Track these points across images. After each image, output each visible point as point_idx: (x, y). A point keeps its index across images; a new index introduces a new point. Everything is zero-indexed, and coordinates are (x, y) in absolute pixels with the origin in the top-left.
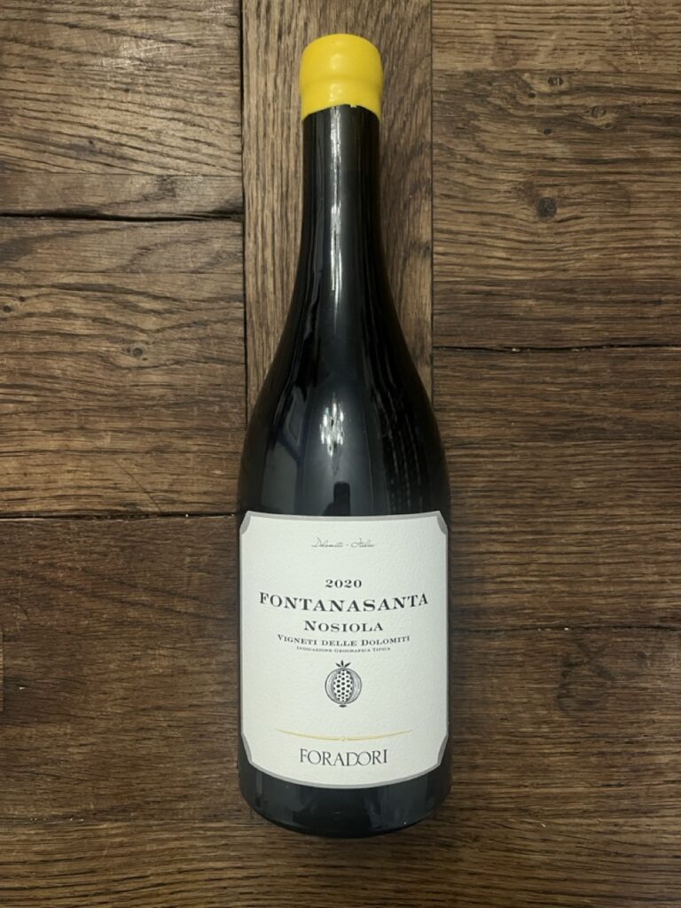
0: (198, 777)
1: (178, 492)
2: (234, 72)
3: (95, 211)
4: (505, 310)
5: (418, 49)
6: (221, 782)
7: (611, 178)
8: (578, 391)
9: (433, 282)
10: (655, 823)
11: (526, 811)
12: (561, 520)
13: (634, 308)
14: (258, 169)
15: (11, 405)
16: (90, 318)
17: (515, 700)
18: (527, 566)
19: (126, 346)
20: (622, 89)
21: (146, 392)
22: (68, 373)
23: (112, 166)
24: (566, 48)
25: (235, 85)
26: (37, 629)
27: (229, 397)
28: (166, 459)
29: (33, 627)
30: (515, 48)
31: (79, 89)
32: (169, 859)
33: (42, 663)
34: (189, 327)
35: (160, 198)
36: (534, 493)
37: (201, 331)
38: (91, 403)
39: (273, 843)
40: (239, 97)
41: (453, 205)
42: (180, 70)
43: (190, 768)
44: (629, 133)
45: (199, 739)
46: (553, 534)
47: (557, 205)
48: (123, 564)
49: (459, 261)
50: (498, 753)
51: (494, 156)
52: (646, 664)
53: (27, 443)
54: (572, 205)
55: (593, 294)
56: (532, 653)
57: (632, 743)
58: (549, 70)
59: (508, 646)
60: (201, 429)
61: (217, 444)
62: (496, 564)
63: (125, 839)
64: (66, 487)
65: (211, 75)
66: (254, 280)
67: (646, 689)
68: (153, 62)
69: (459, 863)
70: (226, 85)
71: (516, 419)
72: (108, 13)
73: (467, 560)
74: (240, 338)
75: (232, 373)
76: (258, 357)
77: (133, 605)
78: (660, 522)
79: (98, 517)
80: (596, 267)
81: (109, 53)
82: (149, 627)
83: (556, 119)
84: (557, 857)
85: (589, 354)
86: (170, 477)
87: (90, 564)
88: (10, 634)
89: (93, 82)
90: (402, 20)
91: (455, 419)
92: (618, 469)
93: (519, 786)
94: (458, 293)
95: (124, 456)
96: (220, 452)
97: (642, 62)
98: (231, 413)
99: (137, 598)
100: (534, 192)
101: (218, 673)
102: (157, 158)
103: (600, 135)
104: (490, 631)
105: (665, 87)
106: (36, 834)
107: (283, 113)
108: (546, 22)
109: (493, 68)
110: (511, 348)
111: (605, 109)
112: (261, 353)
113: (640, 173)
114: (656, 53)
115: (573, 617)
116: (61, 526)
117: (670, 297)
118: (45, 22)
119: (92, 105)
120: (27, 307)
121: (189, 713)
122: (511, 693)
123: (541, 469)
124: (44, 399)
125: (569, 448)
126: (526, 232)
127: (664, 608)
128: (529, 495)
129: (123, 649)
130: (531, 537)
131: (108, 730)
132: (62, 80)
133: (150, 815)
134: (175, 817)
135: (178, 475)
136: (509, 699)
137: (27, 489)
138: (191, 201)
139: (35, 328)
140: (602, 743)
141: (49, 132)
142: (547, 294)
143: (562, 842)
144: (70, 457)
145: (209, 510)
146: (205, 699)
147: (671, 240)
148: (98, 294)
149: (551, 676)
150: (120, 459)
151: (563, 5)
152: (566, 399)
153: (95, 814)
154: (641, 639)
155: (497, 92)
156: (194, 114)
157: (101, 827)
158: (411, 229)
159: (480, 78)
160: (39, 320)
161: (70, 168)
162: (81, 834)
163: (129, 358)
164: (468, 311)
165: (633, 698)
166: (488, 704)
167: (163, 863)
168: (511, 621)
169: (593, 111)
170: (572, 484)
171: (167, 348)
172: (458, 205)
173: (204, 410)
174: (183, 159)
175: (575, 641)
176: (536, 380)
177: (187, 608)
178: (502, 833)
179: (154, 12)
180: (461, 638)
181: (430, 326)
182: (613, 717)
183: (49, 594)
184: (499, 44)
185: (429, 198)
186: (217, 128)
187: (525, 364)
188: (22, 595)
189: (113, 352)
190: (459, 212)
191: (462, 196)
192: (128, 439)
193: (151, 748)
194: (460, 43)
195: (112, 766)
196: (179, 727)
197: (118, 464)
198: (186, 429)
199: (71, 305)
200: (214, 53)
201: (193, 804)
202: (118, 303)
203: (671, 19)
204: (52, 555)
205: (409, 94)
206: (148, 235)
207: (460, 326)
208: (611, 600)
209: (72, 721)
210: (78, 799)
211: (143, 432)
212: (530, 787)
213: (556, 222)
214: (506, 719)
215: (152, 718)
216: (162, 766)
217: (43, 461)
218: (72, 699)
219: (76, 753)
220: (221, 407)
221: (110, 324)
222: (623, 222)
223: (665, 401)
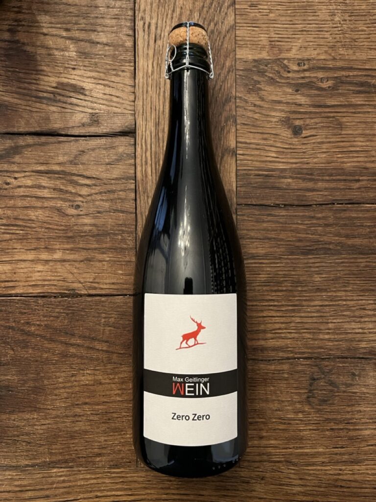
0: (107, 443)
1: (98, 283)
2: (130, 59)
3: (55, 132)
4: (276, 184)
5: (229, 46)
6: (119, 446)
7: (332, 115)
8: (316, 228)
9: (236, 169)
10: (362, 469)
11: (290, 462)
12: (307, 298)
13: (345, 184)
14: (143, 110)
15: (8, 235)
16: (52, 188)
17: (284, 399)
18: (289, 324)
19: (71, 204)
20: (337, 68)
21: (82, 228)
22: (39, 218)
23: (66, 108)
24: (306, 47)
25: (132, 66)
26: (19, 359)
27: (126, 231)
28: (92, 265)
29: (17, 358)
30: (280, 47)
31: (49, 68)
32: (90, 489)
33: (21, 378)
34: (105, 193)
35: (90, 125)
36: (293, 283)
37: (112, 196)
38: (51, 234)
39: (150, 481)
40: (134, 74)
41: (247, 129)
42: (103, 58)
43: (103, 439)
44: (340, 91)
46: (304, 306)
47: (303, 129)
48: (67, 323)
49: (251, 158)
51: (269, 103)
52: (356, 379)
53: (16, 256)
54: (311, 129)
55: (323, 176)
56: (293, 373)
57: (349, 423)
58: (298, 58)
59: (282, 369)
60: (111, 249)
61: (119, 257)
62: (272, 323)
63: (66, 478)
64: (37, 280)
65: (118, 61)
66: (141, 168)
67: (355, 393)
68: (88, 54)
69: (253, 493)
70: (126, 66)
71: (282, 243)
72: (64, 28)
73: (256, 321)
74: (133, 199)
75: (129, 218)
76: (143, 210)
77: (73, 345)
78: (362, 300)
79: (55, 297)
80: (324, 162)
81: (65, 49)
82: (81, 357)
83: (302, 84)
84: (308, 488)
85: (321, 208)
86: (93, 274)
87: (49, 322)
88: (4, 362)
89: (56, 64)
90: (220, 33)
91: (249, 243)
92: (337, 271)
93: (286, 448)
94: (251, 175)
95: (69, 263)
96: (121, 261)
97: (347, 54)
98: (128, 239)
99: (74, 342)
100: (290, 122)
101: (119, 383)
102: (89, 104)
103: (325, 92)
104: (269, 360)
105: (359, 67)
106: (16, 475)
107: (156, 81)
108: (296, 33)
109: (268, 58)
110: (279, 205)
111: (328, 79)
112: (144, 208)
113: (347, 112)
114: (355, 49)
115: (315, 353)
116: (33, 302)
117: (364, 178)
118: (31, 32)
119: (56, 76)
120: (18, 183)
121: (102, 406)
122: (280, 395)
123: (297, 271)
124: (27, 232)
125: (311, 259)
126: (287, 143)
127: (365, 348)
128: (290, 285)
129: (68, 370)
130: (290, 308)
131: (58, 417)
133: (80, 465)
134: (94, 466)
135: (98, 273)
136: (280, 398)
137: (16, 281)
138: (107, 126)
139: (22, 194)
140: (332, 424)
141: (32, 90)
142: (298, 176)
143: (310, 480)
144: (40, 264)
145: (115, 293)
146: (112, 398)
147: (364, 147)
148: (56, 175)
149: (303, 386)
150: (67, 265)
151: (305, 24)
152: (309, 232)
153: (49, 464)
154: (352, 365)
155: (270, 70)
156: (110, 81)
157: (52, 471)
158: (225, 141)
159: (261, 63)
160: (25, 189)
161: (43, 109)
162: (41, 475)
163: (72, 209)
164: (255, 185)
165: (349, 398)
166: (268, 401)
167: (87, 492)
168: (281, 354)
169: (322, 80)
170: (313, 279)
171: (93, 205)
172: (250, 129)
173: (113, 238)
174: (103, 104)
175: (316, 366)
176: (293, 222)
177: (102, 347)
178: (276, 475)
179: (89, 27)
180: (253, 364)
181: (235, 193)
182: (338, 409)
183: (27, 339)
184: (271, 45)
185: (234, 125)
186: (121, 89)
187: (287, 214)
188: (12, 340)
189: (64, 207)
190: (251, 132)
191: (253, 125)
192: (71, 254)
193: (81, 427)
194: (250, 44)
195: (59, 436)
196: (97, 414)
197: (65, 267)
198: (103, 248)
199: (41, 181)
200: (120, 49)
201: (104, 459)
202: (68, 181)
203: (363, 31)
204: (29, 317)
205: (223, 71)
206: (84, 145)
207: (251, 193)
208: (336, 343)
209: (37, 411)
210: (40, 455)
211: (80, 250)
212: (293, 449)
213: (303, 138)
214: (279, 410)
215: (82, 409)
216: (87, 436)
217: (25, 266)
218: (38, 398)
219: (40, 429)
220: (123, 237)
221: (62, 192)
222: (339, 137)
223: (363, 233)
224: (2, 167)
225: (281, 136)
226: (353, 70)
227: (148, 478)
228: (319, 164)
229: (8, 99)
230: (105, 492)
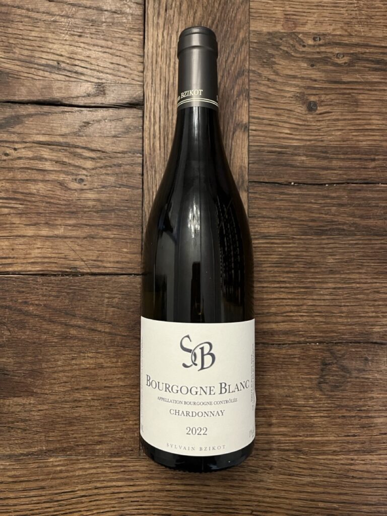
0: (108, 430)
1: (101, 261)
2: (140, 28)
3: (59, 101)
4: (289, 162)
5: (242, 19)
6: (121, 433)
7: (348, 91)
8: (330, 208)
9: (249, 145)
10: (375, 459)
11: (300, 451)
12: (320, 280)
13: (360, 163)
14: (152, 81)
15: (6, 211)
16: (54, 161)
17: (295, 385)
18: (301, 307)
19: (74, 177)
20: (354, 44)
21: (85, 203)
22: (40, 192)
23: (71, 77)
24: (322, 21)
25: (141, 35)
26: (15, 341)
27: (132, 207)
28: (95, 242)
29: (14, 339)
30: (295, 20)
31: (54, 35)
32: (89, 480)
33: (18, 360)
34: (111, 167)
35: (96, 95)
36: (306, 265)
37: (117, 170)
38: (53, 209)
39: (152, 470)
40: (142, 42)
41: (260, 103)
42: (110, 26)
43: (103, 425)
44: (356, 68)
45: (110, 407)
46: (316, 288)
47: (318, 105)
48: (68, 302)
49: (264, 134)
50: (284, 417)
51: (284, 78)
52: (369, 364)
53: (14, 231)
54: (326, 105)
55: (338, 154)
56: (304, 358)
57: (361, 410)
58: (313, 33)
59: (292, 353)
60: (116, 225)
61: (125, 234)
62: (283, 305)
63: (63, 468)
64: (37, 257)
65: (127, 29)
66: (148, 142)
67: (369, 378)
68: (95, 22)
69: (261, 483)
70: (135, 35)
71: (295, 223)
73: (267, 303)
74: (140, 174)
75: (135, 193)
76: (150, 186)
77: (73, 327)
78: (376, 283)
79: (55, 275)
80: (339, 139)
81: (71, 16)
82: (82, 339)
83: (317, 59)
84: (318, 479)
86: (97, 252)
87: (48, 302)
89: (62, 31)
90: (234, 4)
91: (261, 222)
92: (351, 252)
93: (296, 436)
94: (263, 152)
95: (71, 240)
96: (127, 239)
97: (363, 30)
98: (134, 216)
99: (75, 323)
100: (305, 98)
101: (121, 367)
102: (96, 73)
103: (341, 68)
104: (280, 344)
105: (376, 44)
106: (10, 465)
107: (167, 51)
108: (312, 8)
109: (283, 31)
110: (291, 183)
111: (344, 55)
112: (151, 183)
113: (363, 89)
114: (371, 26)
115: (327, 337)
116: (32, 280)
117: (380, 157)
119: (60, 43)
120: (18, 154)
121: (103, 391)
122: (290, 380)
123: (310, 251)
124: (26, 206)
125: (324, 240)
126: (301, 119)
127: (378, 332)
128: (302, 266)
129: (68, 352)
130: (302, 290)
131: (56, 402)
132: (43, 29)
133: (80, 453)
134: (94, 455)
135: (102, 251)
136: (290, 384)
137: (14, 258)
138: (114, 97)
139: (22, 166)
140: (344, 411)
141: (35, 57)
142: (313, 153)
143: (321, 470)
144: (39, 240)
145: (120, 272)
146: (113, 384)
147: (380, 126)
148: (59, 147)
149: (315, 371)
150: (69, 241)
152: (323, 212)
153: (45, 453)
154: (365, 350)
155: (285, 44)
156: (117, 50)
157: (49, 461)
158: (237, 116)
159: (275, 36)
160: (25, 161)
161: (46, 77)
162: (36, 465)
163: (75, 183)
164: (268, 162)
165: (361, 384)
166: (278, 387)
167: (85, 483)
168: (292, 338)
169: (337, 56)
170: (326, 261)
171: (98, 179)
172: (264, 104)
173: (118, 215)
174: (110, 74)
175: (328, 350)
176: (306, 201)
177: (104, 329)
178: (286, 464)
180: (263, 348)
181: (247, 170)
182: (350, 395)
183: (24, 320)
184: (285, 18)
185: (247, 100)
186: (129, 58)
187: (300, 192)
188: (8, 320)
189: (67, 180)
190: (264, 107)
191: (266, 99)
192: (73, 230)
193: (81, 413)
194: (265, 17)
195: (58, 423)
196: (97, 400)
197: (67, 244)
198: (107, 225)
199: (42, 153)
200: (130, 18)
201: (105, 446)
202: (71, 153)
203: (379, 8)
204: (27, 297)
205: (236, 44)
206: (89, 116)
207: (264, 170)
208: (348, 327)
209: (34, 396)
210: (36, 443)
211: (83, 226)
212: (303, 437)
213: (317, 114)
214: (289, 396)
215: (82, 394)
216: (87, 423)
217: (23, 242)
218: (35, 382)
219: (36, 415)
220: (128, 213)
221: (65, 165)
222: (354, 115)
223: (378, 214)
224: (1, 137)
225: (295, 111)
226: (368, 47)
227: (151, 467)
228: (334, 141)
229: (9, 66)
230: (105, 482)
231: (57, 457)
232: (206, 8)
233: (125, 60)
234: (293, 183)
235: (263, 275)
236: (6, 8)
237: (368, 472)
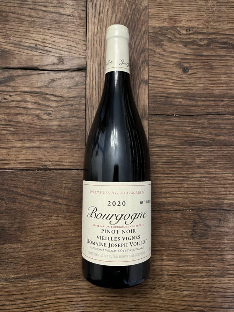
0: (65, 263)
1: (61, 162)
2: (83, 25)
3: (36, 68)
4: (172, 102)
5: (144, 19)
6: (73, 265)
7: (207, 61)
8: (197, 129)
9: (149, 93)
10: (226, 280)
11: (181, 276)
12: (192, 172)
13: (215, 103)
14: (91, 55)
15: (4, 132)
16: (33, 102)
17: (177, 235)
18: (180, 188)
19: (45, 112)
20: (209, 33)
21: (51, 127)
22: (25, 121)
23: (43, 53)
24: (191, 20)
25: (84, 29)
26: (10, 209)
27: (79, 129)
28: (58, 150)
29: (8, 208)
30: (175, 20)
31: (33, 29)
32: (54, 294)
33: (11, 221)
34: (67, 106)
35: (58, 64)
36: (183, 163)
37: (70, 108)
38: (32, 131)
39: (92, 288)
40: (85, 33)
41: (155, 68)
42: (67, 23)
43: (62, 261)
44: (212, 47)
45: (66, 249)
46: (189, 177)
47: (189, 69)
48: (41, 186)
49: (158, 86)
50: (171, 255)
51: (169, 53)
52: (222, 223)
53: (10, 144)
54: (194, 69)
55: (201, 98)
56: (183, 219)
57: (218, 251)
58: (186, 27)
59: (176, 216)
60: (68, 140)
61: (75, 146)
62: (169, 188)
63: (38, 286)
64: (23, 159)
65: (76, 25)
66: (89, 91)
67: (221, 231)
68: (58, 21)
69: (158, 295)
70: (81, 29)
71: (176, 138)
72: (43, 5)
73: (160, 186)
74: (84, 110)
75: (81, 121)
76: (90, 117)
77: (44, 201)
78: (225, 174)
79: (33, 170)
80: (202, 89)
81: (43, 18)
82: (50, 209)
83: (188, 42)
84: (192, 293)
85: (200, 117)
86: (59, 156)
87: (29, 186)
89: (37, 27)
90: (139, 10)
91: (156, 138)
92: (210, 156)
93: (178, 267)
94: (157, 96)
95: (43, 149)
96: (76, 148)
97: (215, 25)
98: (80, 135)
99: (46, 199)
100: (182, 65)
101: (73, 225)
102: (58, 51)
103: (203, 47)
104: (168, 211)
105: (223, 33)
106: (6, 285)
107: (100, 38)
108: (185, 12)
109: (168, 26)
110: (174, 115)
111: (204, 39)
112: (91, 115)
113: (215, 59)
114: (220, 22)
115: (196, 206)
116: (20, 173)
117: (226, 99)
118: (22, 8)
119: (37, 34)
120: (12, 98)
121: (62, 240)
122: (175, 233)
123: (185, 155)
124: (17, 129)
125: (194, 148)
126: (179, 77)
127: (227, 203)
128: (181, 164)
129: (41, 216)
130: (182, 178)
131: (34, 246)
132: (27, 25)
133: (47, 277)
134: (57, 278)
135: (62, 156)
136: (175, 235)
137: (9, 160)
138: (69, 65)
139: (14, 105)
140: (207, 251)
141: (22, 42)
142: (186, 97)
143: (194, 287)
144: (24, 149)
145: (72, 168)
146: (69, 235)
147: (226, 81)
148: (36, 94)
149: (189, 227)
150: (42, 150)
151: (190, 7)
152: (193, 132)
153: (28, 277)
154: (219, 214)
155: (169, 33)
156: (71, 37)
157: (29, 282)
158: (142, 76)
159: (164, 29)
160: (16, 103)
161: (28, 54)
162: (22, 285)
163: (46, 116)
164: (160, 102)
165: (217, 235)
166: (167, 237)
167: (52, 295)
168: (175, 207)
169: (200, 40)
170: (195, 161)
171: (59, 113)
172: (157, 68)
173: (71, 134)
174: (66, 51)
175: (197, 214)
176: (183, 125)
177: (63, 202)
178: (173, 284)
179: (59, 5)
180: (158, 213)
181: (147, 107)
182: (211, 241)
183: (15, 197)
184: (169, 18)
185: (147, 66)
186: (78, 42)
187: (179, 120)
188: (5, 197)
189: (41, 114)
190: (157, 70)
191: (158, 65)
192: (45, 143)
193: (49, 253)
194: (157, 18)
195: (34, 259)
196: (59, 245)
197: (41, 152)
198: (65, 140)
199: (26, 98)
200: (78, 18)
201: (63, 273)
202: (43, 98)
203: (224, 12)
204: (16, 183)
205: (141, 33)
206: (54, 76)
207: (157, 107)
208: (209, 200)
209: (21, 243)
210: (22, 271)
211: (50, 141)
212: (183, 267)
213: (189, 74)
214: (174, 242)
215: (50, 242)
216: (52, 259)
217: (15, 150)
218: (21, 235)
219: (22, 255)
220: (77, 133)
221: (40, 105)
222: (211, 75)
223: (225, 133)
224: (2, 89)
225: (175, 73)
226: (219, 35)
228: (199, 90)
229: (7, 47)
230: (63, 295)
231: (34, 280)
232: (122, 12)
233: (75, 44)
234: (175, 115)
235: (158, 169)
236: (5, 13)
237: (222, 288)
